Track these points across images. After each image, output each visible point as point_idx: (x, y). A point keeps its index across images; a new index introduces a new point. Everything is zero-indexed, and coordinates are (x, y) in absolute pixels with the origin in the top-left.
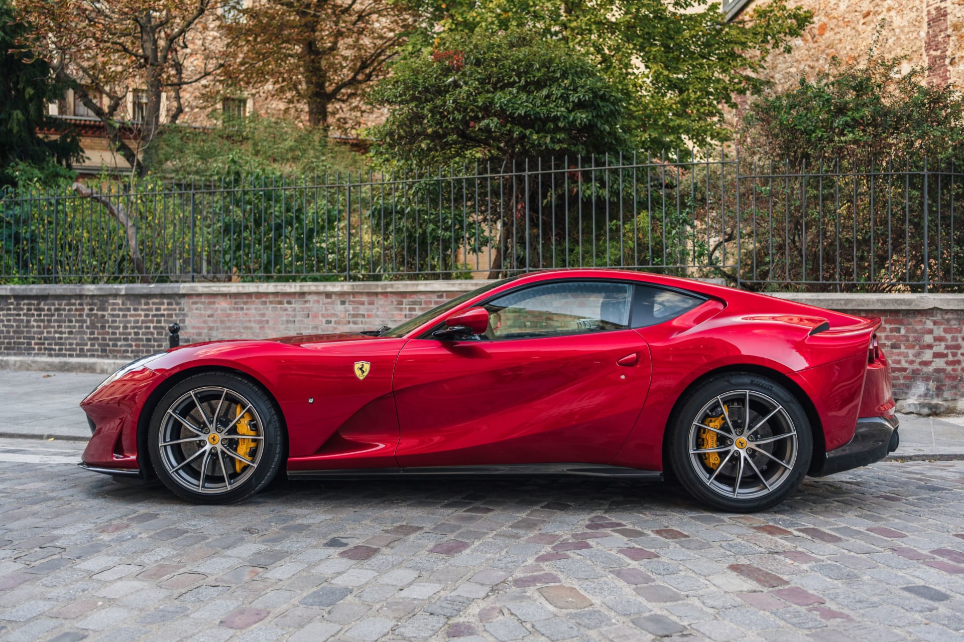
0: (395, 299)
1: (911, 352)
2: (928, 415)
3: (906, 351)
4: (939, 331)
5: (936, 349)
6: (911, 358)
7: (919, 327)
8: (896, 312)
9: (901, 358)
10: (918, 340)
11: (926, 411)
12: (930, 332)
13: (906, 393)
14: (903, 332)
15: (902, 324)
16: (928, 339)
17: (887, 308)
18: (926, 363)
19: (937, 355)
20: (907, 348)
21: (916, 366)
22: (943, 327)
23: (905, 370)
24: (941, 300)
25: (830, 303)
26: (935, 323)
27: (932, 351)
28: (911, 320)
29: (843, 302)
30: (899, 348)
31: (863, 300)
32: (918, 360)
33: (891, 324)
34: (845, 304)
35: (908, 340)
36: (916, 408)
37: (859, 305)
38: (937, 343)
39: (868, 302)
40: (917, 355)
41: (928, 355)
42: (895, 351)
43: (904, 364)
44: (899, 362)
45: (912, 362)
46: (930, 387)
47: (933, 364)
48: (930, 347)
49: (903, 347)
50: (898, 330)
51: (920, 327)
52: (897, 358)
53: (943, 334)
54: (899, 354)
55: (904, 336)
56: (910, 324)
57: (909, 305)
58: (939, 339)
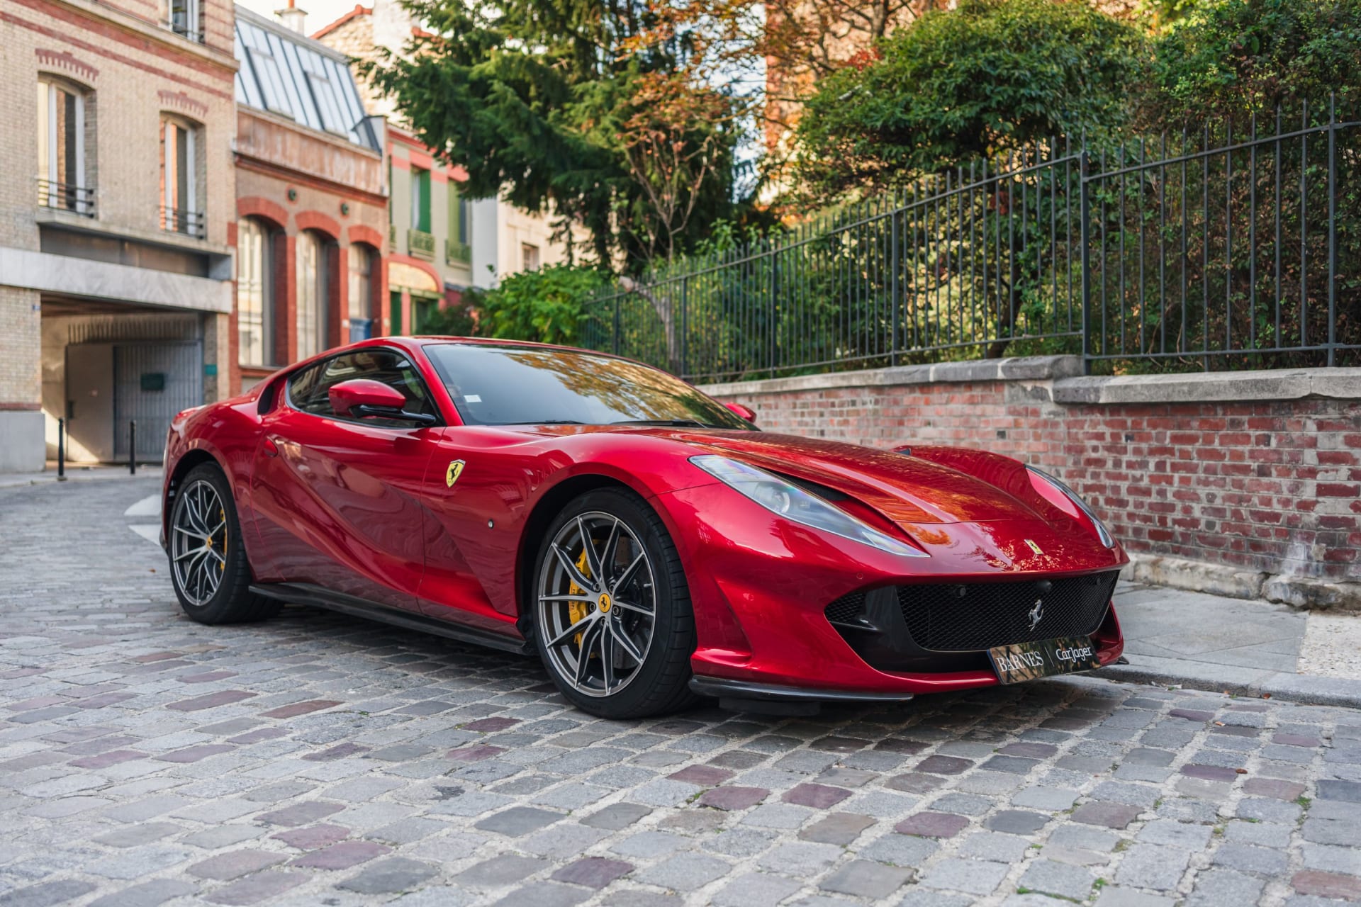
0: (790, 400)
1: (1285, 483)
2: (1304, 608)
3: (1277, 480)
4: (1335, 442)
5: (1321, 478)
6: (1286, 495)
7: (1295, 434)
8: (1263, 405)
9: (1271, 493)
10: (1295, 459)
11: (1298, 599)
12: (1313, 443)
13: (1279, 563)
14: (1274, 442)
15: (1272, 428)
16: (1310, 457)
17: (1244, 397)
18: (1306, 506)
19: (1323, 490)
20: (1279, 475)
21: (1292, 511)
22: (1345, 433)
23: (1276, 517)
24: (1329, 379)
25: (1170, 389)
26: (1321, 426)
27: (1315, 482)
28: (1285, 421)
29: (1186, 388)
30: (1268, 474)
31: (1212, 384)
32: (1296, 500)
33: (1257, 428)
34: (1190, 393)
35: (1280, 460)
36: (1285, 591)
37: (1207, 394)
38: (1328, 466)
39: (1218, 387)
40: (1295, 489)
41: (1309, 492)
42: (1264, 480)
43: (1277, 508)
44: (1267, 502)
45: (1286, 503)
46: (1312, 554)
47: (1318, 508)
48: (1312, 473)
49: (1274, 472)
50: (1266, 440)
51: (1298, 433)
52: (1264, 493)
53: (1343, 448)
54: (1269, 487)
55: (1275, 451)
56: (1283, 428)
57: (1275, 390)
58: (1337, 458)
